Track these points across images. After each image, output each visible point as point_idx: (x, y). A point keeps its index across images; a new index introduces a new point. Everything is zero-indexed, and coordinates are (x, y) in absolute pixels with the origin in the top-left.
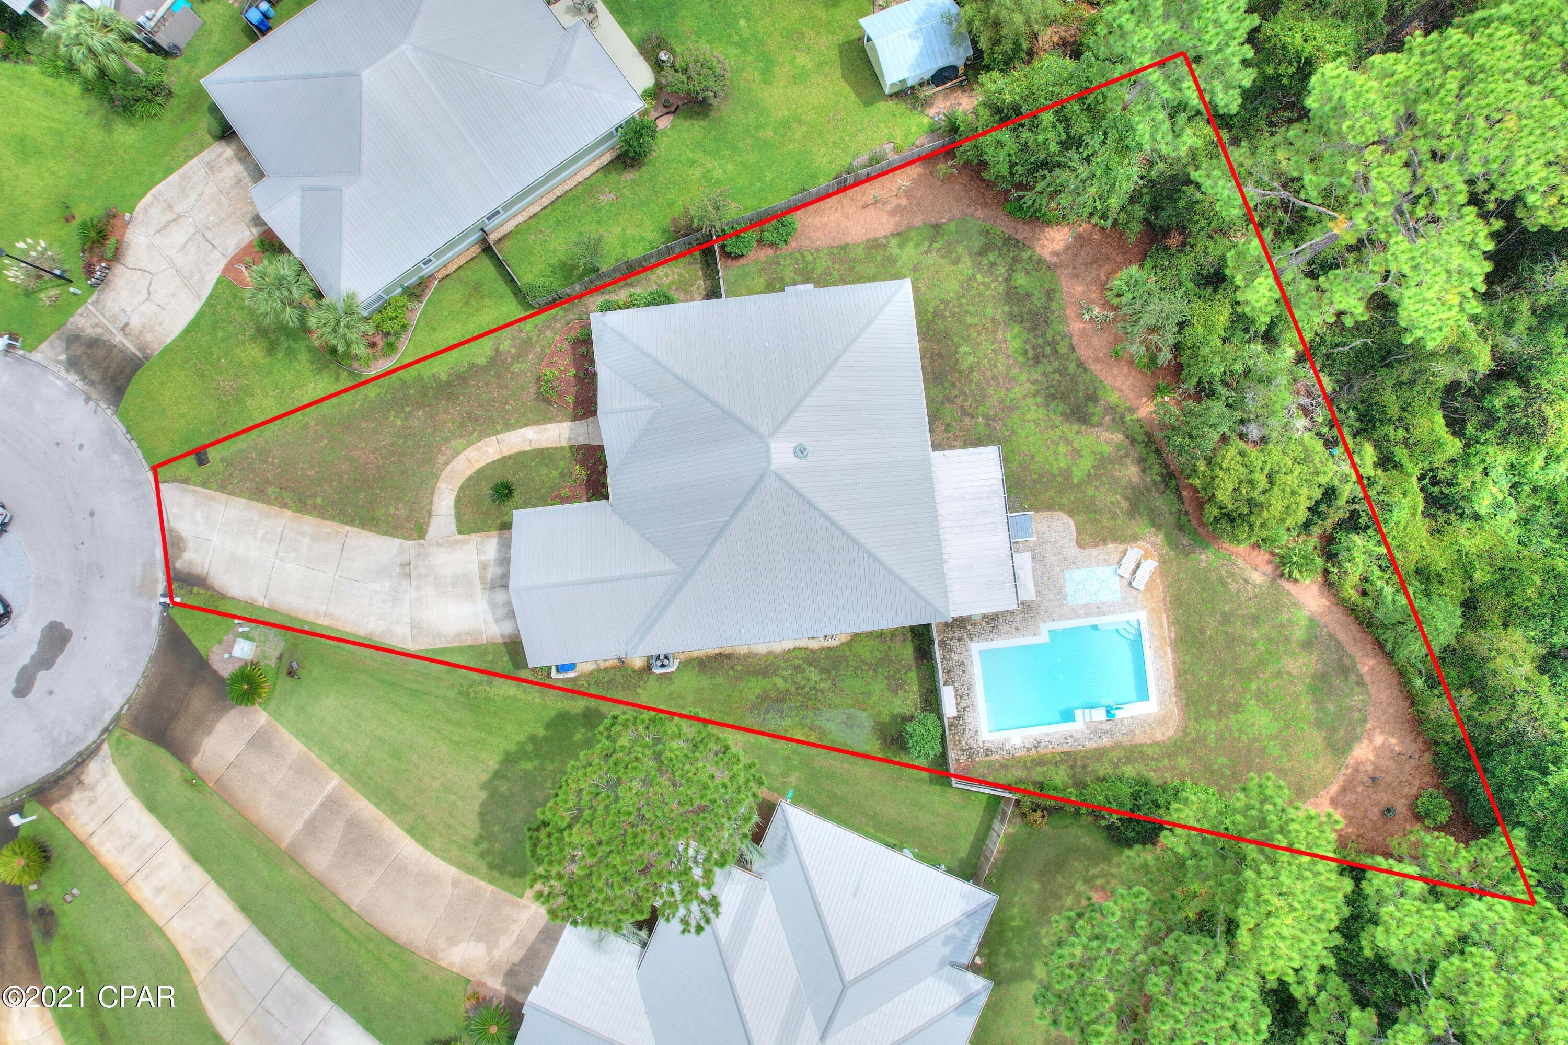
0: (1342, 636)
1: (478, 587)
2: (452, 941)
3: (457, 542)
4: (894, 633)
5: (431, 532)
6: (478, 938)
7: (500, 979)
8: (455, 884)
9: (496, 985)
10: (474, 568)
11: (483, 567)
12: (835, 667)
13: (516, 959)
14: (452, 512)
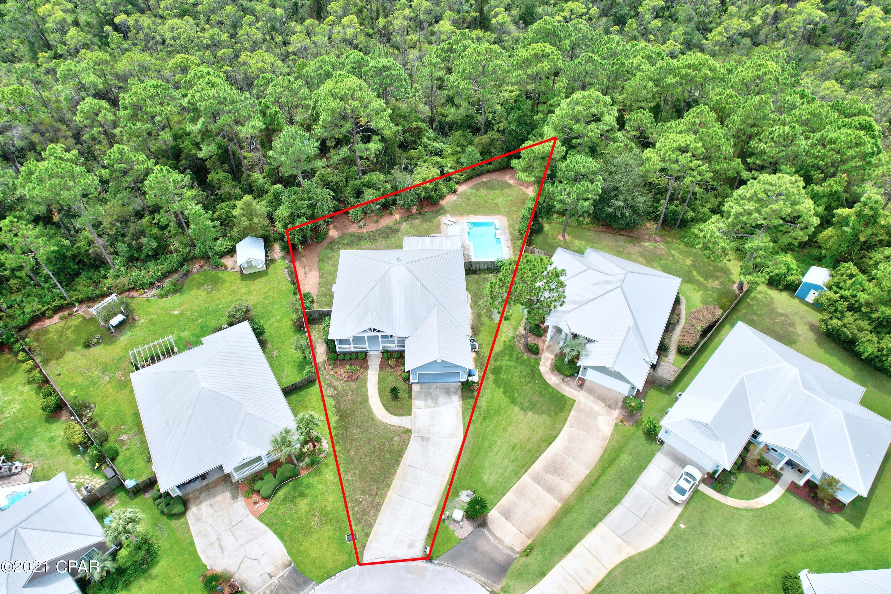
0: (475, 183)
1: (436, 409)
2: (599, 430)
3: (415, 417)
4: (467, 280)
5: (409, 427)
6: (596, 419)
7: (613, 411)
8: (572, 426)
9: (616, 413)
10: (427, 410)
11: (427, 407)
12: (478, 296)
13: (603, 404)
14: (400, 417)
